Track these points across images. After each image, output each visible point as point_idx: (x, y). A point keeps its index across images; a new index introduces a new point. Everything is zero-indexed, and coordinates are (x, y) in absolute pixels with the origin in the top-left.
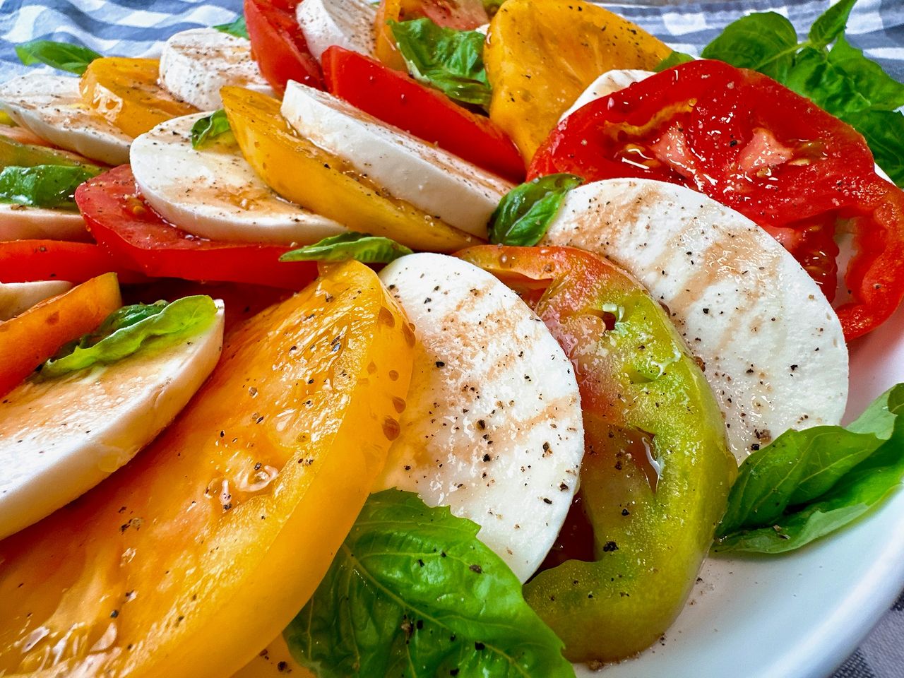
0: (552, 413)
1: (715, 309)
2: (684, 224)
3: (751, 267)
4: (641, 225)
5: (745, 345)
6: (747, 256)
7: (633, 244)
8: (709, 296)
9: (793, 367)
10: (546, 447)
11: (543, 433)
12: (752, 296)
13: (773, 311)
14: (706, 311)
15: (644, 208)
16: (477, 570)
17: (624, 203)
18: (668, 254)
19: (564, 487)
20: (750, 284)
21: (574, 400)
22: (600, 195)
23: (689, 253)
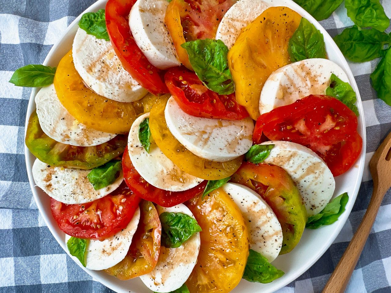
0: (276, 234)
1: (307, 181)
2: (303, 162)
3: (318, 171)
4: (291, 162)
5: (313, 187)
6: (317, 169)
7: (288, 167)
8: (306, 178)
9: (323, 191)
10: (276, 240)
11: (275, 237)
12: (316, 178)
13: (321, 181)
14: (305, 181)
15: (292, 158)
16: (269, 267)
17: (287, 157)
18: (298, 169)
19: (280, 247)
20: (317, 175)
21: (281, 231)
22: (280, 153)
23: (303, 169)
